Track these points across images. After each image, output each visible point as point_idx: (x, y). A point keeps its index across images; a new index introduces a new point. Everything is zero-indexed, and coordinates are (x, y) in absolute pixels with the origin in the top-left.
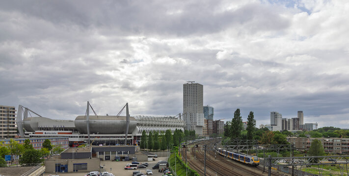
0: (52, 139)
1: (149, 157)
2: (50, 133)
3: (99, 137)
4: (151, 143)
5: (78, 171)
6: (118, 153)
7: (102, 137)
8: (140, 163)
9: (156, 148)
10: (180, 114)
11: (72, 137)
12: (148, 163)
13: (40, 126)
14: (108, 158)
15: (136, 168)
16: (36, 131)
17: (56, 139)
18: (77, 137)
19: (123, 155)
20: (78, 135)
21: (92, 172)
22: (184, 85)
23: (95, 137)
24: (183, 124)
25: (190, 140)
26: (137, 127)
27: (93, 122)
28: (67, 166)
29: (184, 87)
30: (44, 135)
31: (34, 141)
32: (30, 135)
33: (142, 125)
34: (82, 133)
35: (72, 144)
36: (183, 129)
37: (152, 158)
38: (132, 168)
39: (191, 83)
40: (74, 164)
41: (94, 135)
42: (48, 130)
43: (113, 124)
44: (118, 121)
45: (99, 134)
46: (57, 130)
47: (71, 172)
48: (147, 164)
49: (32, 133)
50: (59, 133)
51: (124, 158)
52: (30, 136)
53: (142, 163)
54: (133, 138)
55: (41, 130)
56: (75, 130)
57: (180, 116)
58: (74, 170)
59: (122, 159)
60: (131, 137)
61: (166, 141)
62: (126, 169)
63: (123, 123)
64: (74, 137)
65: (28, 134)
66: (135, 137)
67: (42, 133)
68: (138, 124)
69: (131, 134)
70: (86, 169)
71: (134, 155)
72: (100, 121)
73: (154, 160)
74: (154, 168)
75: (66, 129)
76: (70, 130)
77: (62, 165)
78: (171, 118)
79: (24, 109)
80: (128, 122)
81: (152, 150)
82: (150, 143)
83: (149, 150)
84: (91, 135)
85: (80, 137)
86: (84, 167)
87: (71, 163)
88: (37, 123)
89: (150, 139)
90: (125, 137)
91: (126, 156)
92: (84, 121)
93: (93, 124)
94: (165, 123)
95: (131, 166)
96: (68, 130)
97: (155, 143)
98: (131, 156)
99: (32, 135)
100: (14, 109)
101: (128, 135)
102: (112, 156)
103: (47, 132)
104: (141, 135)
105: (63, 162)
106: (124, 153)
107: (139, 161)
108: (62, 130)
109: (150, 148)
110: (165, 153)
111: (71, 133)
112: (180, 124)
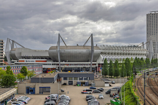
0: (29, 66)
1: (106, 83)
2: (30, 61)
3: (68, 65)
4: (112, 70)
5: (43, 93)
6: (80, 79)
7: (71, 64)
8: (97, 88)
9: (116, 75)
10: (143, 43)
11: (46, 64)
12: (104, 88)
13: (23, 55)
14: (71, 83)
15: (91, 92)
16: (20, 60)
17: (32, 66)
18: (50, 64)
19: (83, 81)
20: (51, 63)
21: (52, 95)
22: (147, 15)
23: (64, 65)
24: (145, 52)
25: (151, 68)
26: (101, 55)
27: (63, 52)
28: (34, 88)
29: (147, 17)
30: (25, 62)
31: (15, 68)
32: (15, 62)
33: (105, 54)
34: (54, 61)
35: (46, 71)
36: (145, 57)
37: (109, 84)
38: (88, 92)
39: (154, 13)
40: (40, 87)
41: (64, 63)
42: (28, 58)
43: (80, 53)
44: (84, 51)
45: (68, 62)
46: (35, 58)
47: (38, 94)
48: (102, 89)
49: (16, 61)
50: (36, 61)
51: (84, 83)
52: (15, 64)
53: (99, 88)
54: (97, 66)
55: (23, 58)
56: (49, 59)
57: (143, 45)
58: (40, 93)
59: (83, 84)
60: (95, 64)
61: (125, 68)
62: (83, 93)
63: (88, 52)
64: (48, 64)
65: (13, 62)
66: (99, 64)
67: (24, 61)
68: (102, 53)
69: (96, 61)
70: (49, 91)
71: (93, 81)
72: (69, 50)
73: (110, 86)
74: (107, 93)
75: (42, 58)
76: (45, 58)
77: (31, 88)
78: (134, 46)
79: (11, 42)
80: (92, 51)
81: (113, 77)
82: (110, 70)
83: (110, 77)
84: (61, 63)
85: (53, 64)
86: (48, 90)
87: (38, 86)
88: (21, 53)
89: (111, 67)
90: (90, 64)
91: (86, 81)
92: (55, 50)
93: (63, 53)
94: (127, 52)
95: (87, 90)
96: (43, 59)
97: (116, 71)
98: (90, 82)
99: (17, 62)
100: (2, 41)
101: (93, 63)
102: (74, 82)
103: (27, 60)
104: (103, 62)
105: (31, 85)
106: (85, 79)
107: (96, 87)
108: (39, 58)
109: (111, 75)
110: (123, 79)
111: (46, 61)
112: (143, 52)
